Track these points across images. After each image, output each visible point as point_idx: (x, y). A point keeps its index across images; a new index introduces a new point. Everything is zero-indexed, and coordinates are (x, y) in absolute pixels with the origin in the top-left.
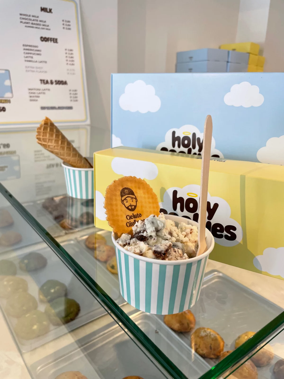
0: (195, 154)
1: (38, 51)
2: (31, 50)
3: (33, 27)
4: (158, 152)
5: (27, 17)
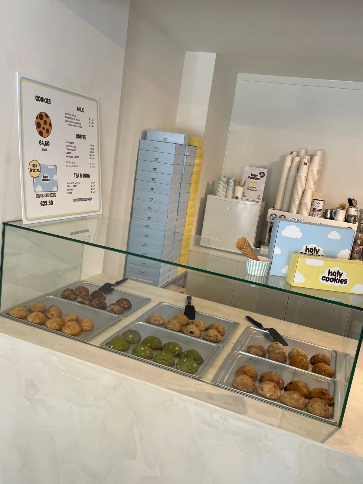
0: (315, 255)
1: (74, 147)
2: (70, 146)
3: (72, 125)
4: (298, 254)
5: (69, 116)
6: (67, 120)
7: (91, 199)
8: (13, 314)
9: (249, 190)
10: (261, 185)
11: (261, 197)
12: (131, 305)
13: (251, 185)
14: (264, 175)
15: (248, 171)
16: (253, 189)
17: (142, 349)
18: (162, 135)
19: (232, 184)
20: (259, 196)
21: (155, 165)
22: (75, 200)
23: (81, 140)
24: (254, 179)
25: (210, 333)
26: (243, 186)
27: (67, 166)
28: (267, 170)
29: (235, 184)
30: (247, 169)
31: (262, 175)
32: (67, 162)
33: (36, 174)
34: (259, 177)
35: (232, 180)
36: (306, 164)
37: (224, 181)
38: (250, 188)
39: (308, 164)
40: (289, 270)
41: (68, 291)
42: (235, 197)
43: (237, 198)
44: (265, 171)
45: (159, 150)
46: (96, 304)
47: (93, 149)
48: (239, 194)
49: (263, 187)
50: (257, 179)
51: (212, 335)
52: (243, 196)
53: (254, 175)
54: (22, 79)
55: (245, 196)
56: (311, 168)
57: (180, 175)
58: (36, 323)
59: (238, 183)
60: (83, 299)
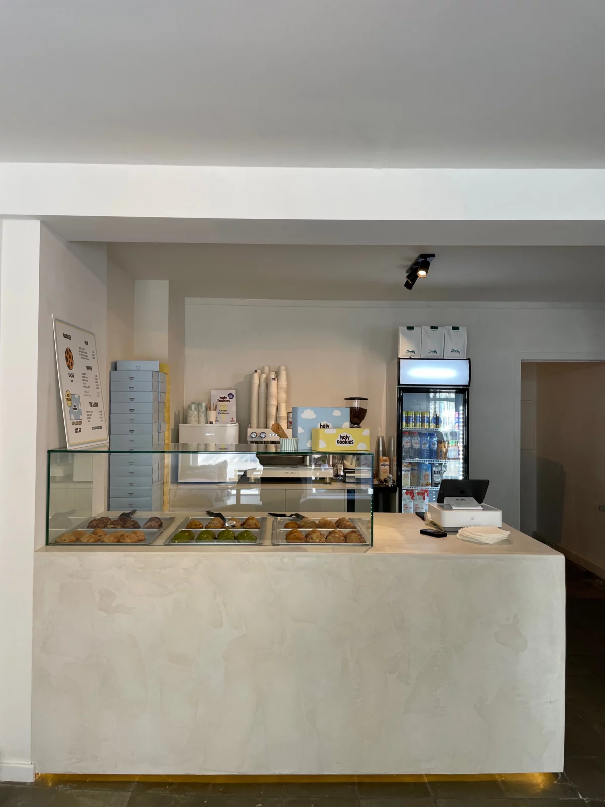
3: (83, 358)
5: (81, 350)
6: (81, 353)
7: (101, 427)
8: (64, 540)
9: (221, 413)
10: (232, 406)
11: (235, 419)
12: (162, 523)
13: (222, 408)
14: (233, 397)
15: (216, 395)
16: (224, 412)
17: (205, 536)
18: (133, 365)
19: (203, 409)
20: (233, 418)
21: (131, 395)
22: (94, 428)
23: (89, 370)
24: (224, 401)
25: (250, 522)
26: (215, 409)
27: (85, 395)
28: (234, 391)
29: (206, 409)
30: (214, 393)
31: (231, 397)
32: (85, 392)
33: (70, 403)
34: (228, 399)
35: (203, 405)
36: (274, 379)
37: (194, 407)
38: (222, 412)
39: (276, 379)
40: (311, 444)
41: (95, 521)
42: (209, 422)
43: (211, 423)
44: (234, 392)
45: (134, 379)
46: (132, 524)
47: (97, 379)
48: (213, 419)
49: (234, 409)
50: (227, 401)
51: (251, 523)
52: (217, 421)
53: (223, 398)
54: (56, 320)
55: (218, 421)
56: (279, 383)
57: (157, 403)
58: (93, 542)
59: (208, 408)
60: (114, 524)
